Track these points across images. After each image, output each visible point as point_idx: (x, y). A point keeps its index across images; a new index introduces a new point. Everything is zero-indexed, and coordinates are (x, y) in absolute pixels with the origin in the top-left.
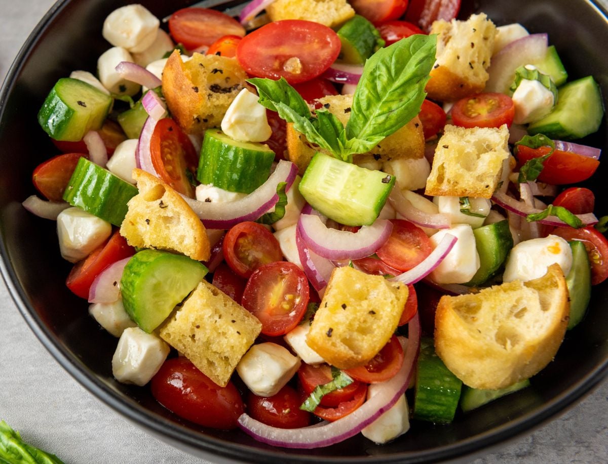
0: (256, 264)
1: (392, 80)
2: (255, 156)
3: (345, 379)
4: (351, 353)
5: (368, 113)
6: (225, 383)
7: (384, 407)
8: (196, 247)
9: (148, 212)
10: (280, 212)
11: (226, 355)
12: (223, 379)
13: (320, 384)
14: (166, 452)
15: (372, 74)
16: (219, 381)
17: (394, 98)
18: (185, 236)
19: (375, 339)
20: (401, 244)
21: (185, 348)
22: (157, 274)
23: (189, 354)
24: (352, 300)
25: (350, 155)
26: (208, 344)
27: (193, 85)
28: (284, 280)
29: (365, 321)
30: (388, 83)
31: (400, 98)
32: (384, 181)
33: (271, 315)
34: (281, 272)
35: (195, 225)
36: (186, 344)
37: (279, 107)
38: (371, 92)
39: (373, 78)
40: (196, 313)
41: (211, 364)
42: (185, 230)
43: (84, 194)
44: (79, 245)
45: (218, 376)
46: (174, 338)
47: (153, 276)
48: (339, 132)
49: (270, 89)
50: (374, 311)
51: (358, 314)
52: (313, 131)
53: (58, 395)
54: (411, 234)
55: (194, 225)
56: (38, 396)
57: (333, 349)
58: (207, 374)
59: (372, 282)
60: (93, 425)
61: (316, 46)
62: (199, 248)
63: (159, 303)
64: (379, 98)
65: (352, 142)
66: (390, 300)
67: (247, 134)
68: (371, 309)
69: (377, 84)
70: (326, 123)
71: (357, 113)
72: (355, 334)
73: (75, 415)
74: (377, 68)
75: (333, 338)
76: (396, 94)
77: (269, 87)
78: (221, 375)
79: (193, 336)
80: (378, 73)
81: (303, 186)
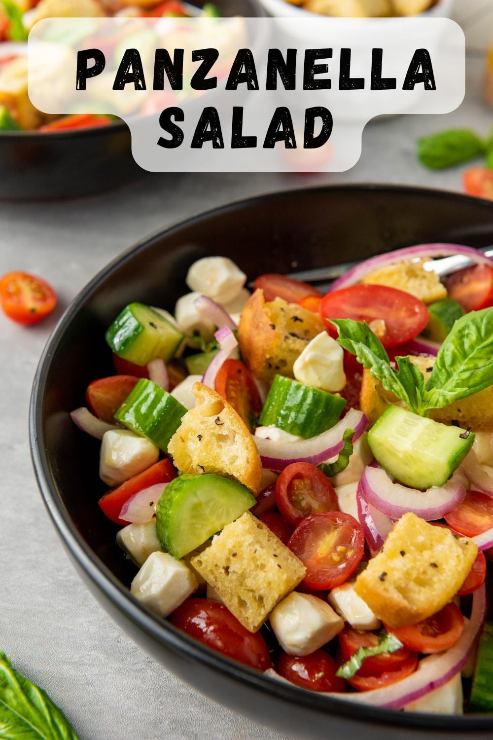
0: (309, 511)
1: (480, 339)
2: (325, 398)
3: (393, 643)
4: (405, 603)
5: (452, 369)
6: (254, 627)
7: (437, 681)
8: (248, 468)
9: (202, 428)
10: (343, 461)
11: (262, 592)
12: (253, 622)
13: (364, 646)
14: (172, 713)
15: (460, 331)
16: (247, 624)
17: (481, 355)
18: (237, 457)
19: (434, 593)
20: (473, 512)
21: (216, 581)
22: (199, 493)
23: (219, 589)
24: (412, 548)
25: (428, 410)
26: (243, 577)
27: (270, 323)
28: (337, 530)
29: (424, 572)
30: (477, 342)
31: (488, 356)
32: (461, 436)
33: (318, 562)
34: (336, 522)
35: (251, 446)
36: (217, 576)
37: (358, 347)
38: (458, 348)
39: (461, 336)
40: (235, 537)
41: (242, 603)
42: (239, 450)
43: (137, 410)
44: (121, 462)
45: (248, 618)
46: (206, 566)
47: (195, 495)
48: (419, 383)
49: (351, 332)
50: (437, 563)
51: (418, 563)
52: (391, 375)
53: (62, 631)
54: (485, 504)
55: (248, 445)
56: (39, 628)
57: (385, 594)
58: (236, 613)
59: (437, 534)
60: (95, 670)
61: (403, 314)
62: (250, 470)
63: (196, 526)
64: (465, 355)
65: (432, 393)
66: (456, 554)
67: (320, 379)
68: (433, 561)
69: (465, 342)
70: (406, 372)
71: (440, 367)
72: (412, 585)
73: (77, 656)
74: (466, 327)
75: (387, 584)
76: (485, 351)
77: (350, 328)
78: (251, 619)
79: (227, 569)
80: (467, 332)
81: (372, 434)
